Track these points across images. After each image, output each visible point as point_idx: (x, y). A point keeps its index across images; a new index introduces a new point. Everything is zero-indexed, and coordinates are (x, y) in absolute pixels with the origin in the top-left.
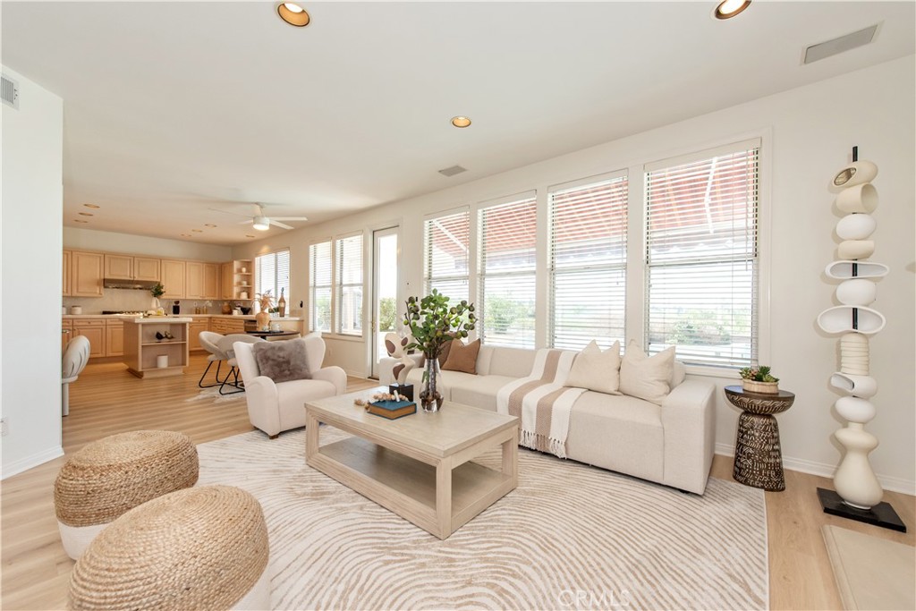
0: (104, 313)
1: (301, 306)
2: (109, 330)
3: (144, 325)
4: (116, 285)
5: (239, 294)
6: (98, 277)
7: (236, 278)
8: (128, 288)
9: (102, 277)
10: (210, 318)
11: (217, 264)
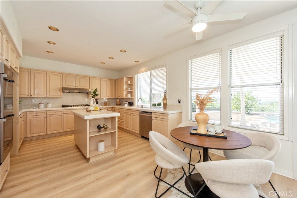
0: (63, 106)
1: (179, 102)
2: (65, 117)
3: (90, 120)
4: (68, 91)
5: (127, 95)
6: (60, 87)
7: (125, 87)
8: (74, 92)
9: (62, 87)
10: (112, 108)
11: (113, 80)
